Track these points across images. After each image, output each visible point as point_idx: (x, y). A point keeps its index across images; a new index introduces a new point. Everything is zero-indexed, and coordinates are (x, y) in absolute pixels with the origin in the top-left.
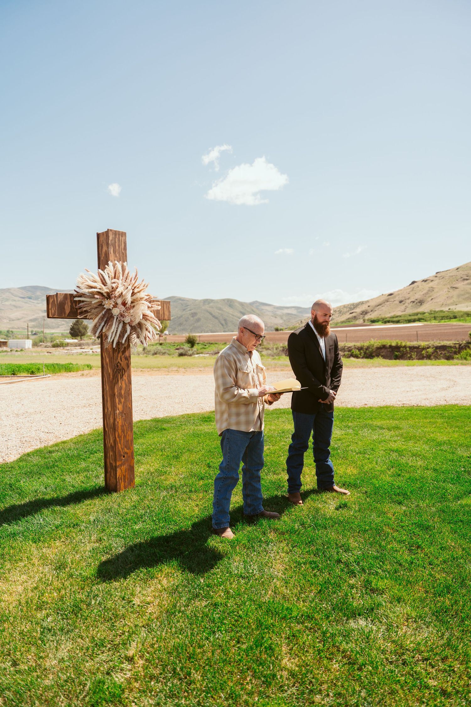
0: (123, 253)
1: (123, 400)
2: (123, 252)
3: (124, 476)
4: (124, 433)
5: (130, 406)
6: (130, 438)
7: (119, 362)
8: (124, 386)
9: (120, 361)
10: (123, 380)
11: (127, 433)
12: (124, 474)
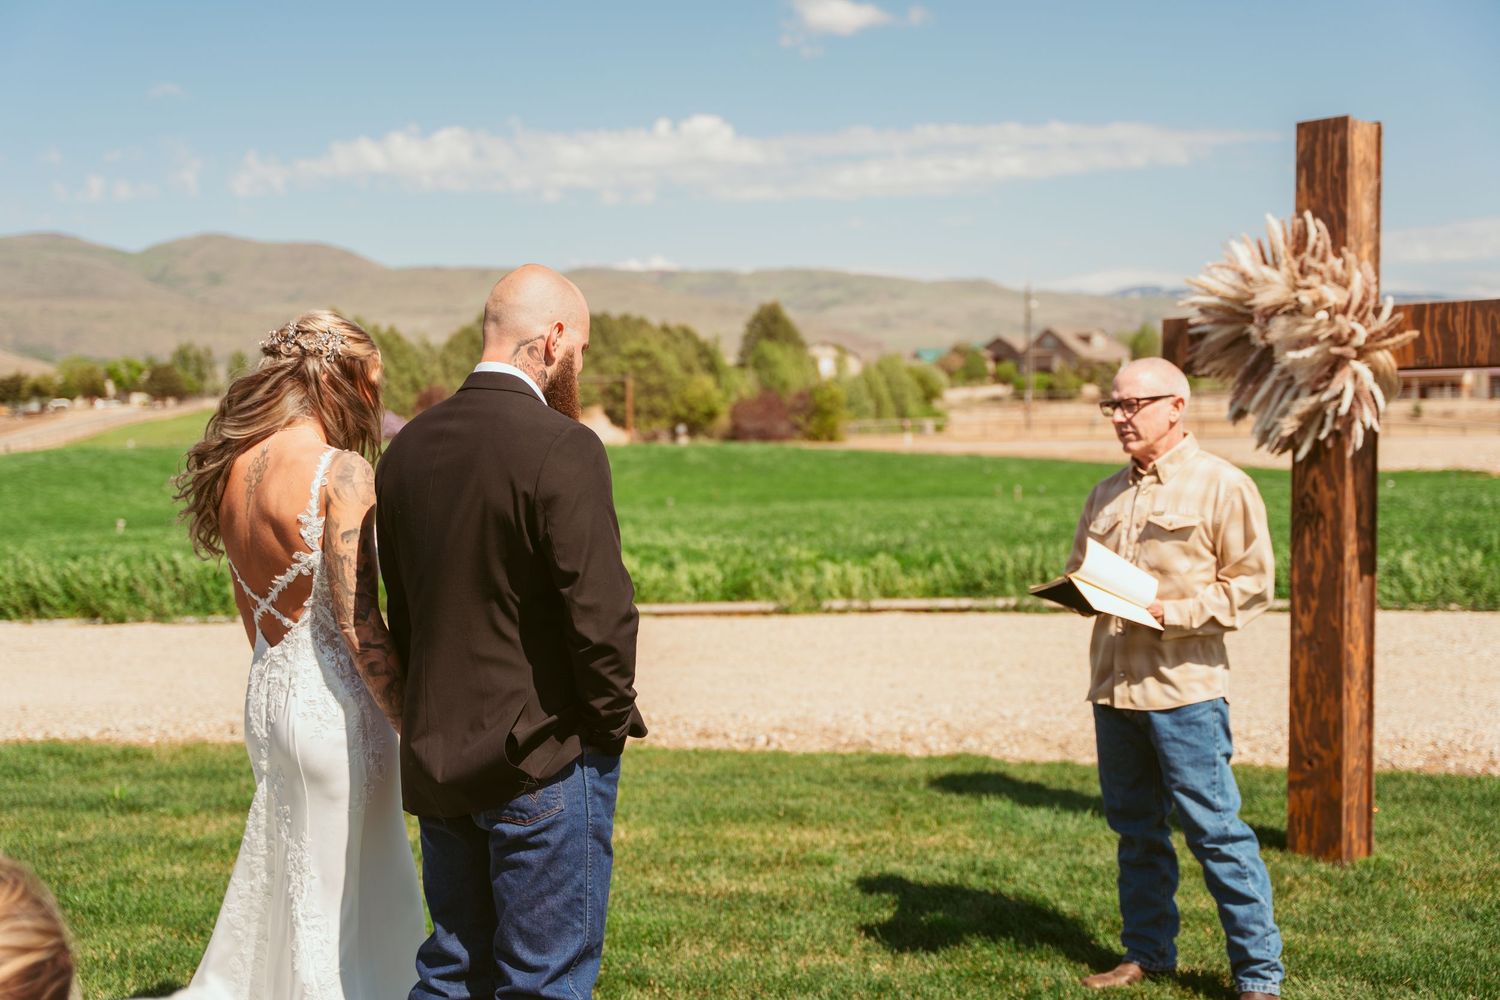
1: (1314, 604)
2: (1336, 174)
3: (1310, 821)
4: (1314, 697)
5: (1336, 624)
6: (1332, 718)
7: (1307, 495)
8: (1319, 563)
9: (1311, 491)
10: (1317, 546)
11: (1322, 700)
12: (1309, 811)
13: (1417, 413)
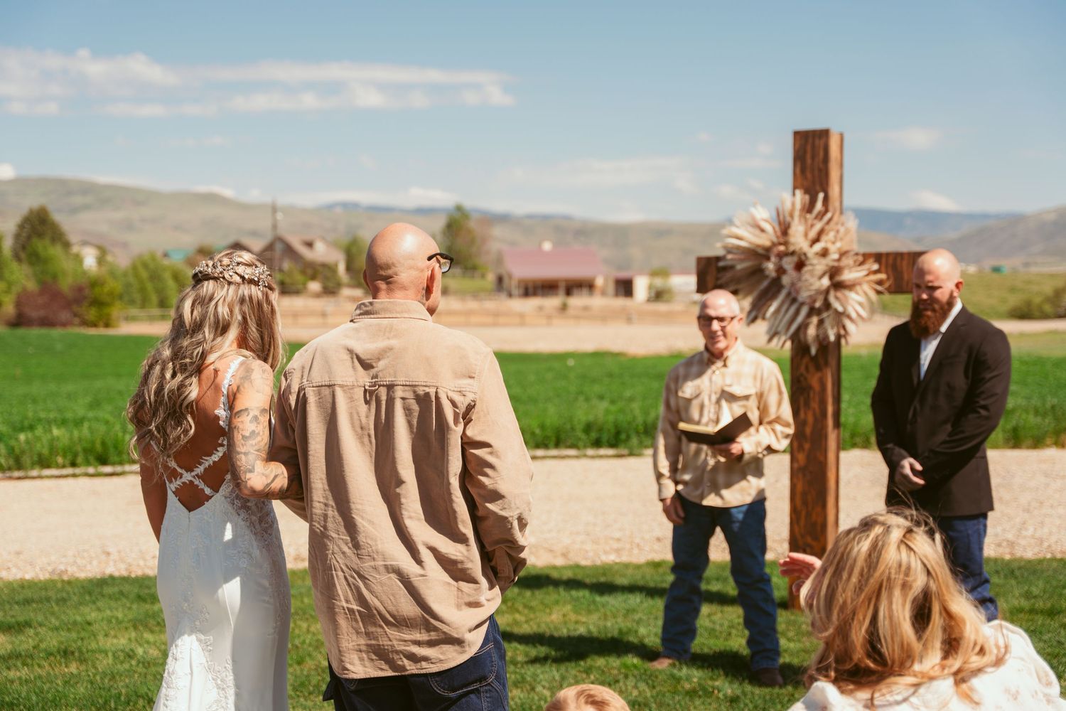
0: (820, 170)
1: (807, 446)
2: (821, 166)
4: (807, 507)
6: (820, 521)
10: (809, 408)
11: (813, 509)
13: (564, 307)
